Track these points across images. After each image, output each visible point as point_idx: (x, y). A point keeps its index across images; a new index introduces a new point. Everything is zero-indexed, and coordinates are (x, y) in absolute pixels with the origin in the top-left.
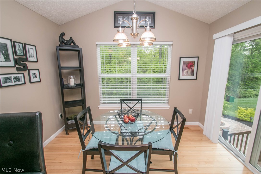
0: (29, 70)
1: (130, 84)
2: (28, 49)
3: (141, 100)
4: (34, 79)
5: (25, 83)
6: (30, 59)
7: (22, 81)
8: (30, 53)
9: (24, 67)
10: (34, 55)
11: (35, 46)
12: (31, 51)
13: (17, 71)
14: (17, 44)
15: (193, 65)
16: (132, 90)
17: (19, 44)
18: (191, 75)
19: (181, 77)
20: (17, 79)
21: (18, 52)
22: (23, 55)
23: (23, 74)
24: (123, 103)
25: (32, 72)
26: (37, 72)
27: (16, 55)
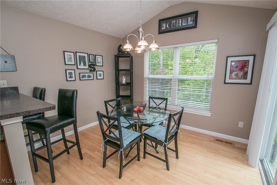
0: (97, 71)
1: (171, 86)
2: (97, 58)
3: (167, 99)
4: (100, 77)
5: (93, 79)
6: (97, 64)
7: (92, 78)
8: (98, 61)
9: (94, 69)
10: (101, 61)
11: (102, 56)
12: (99, 59)
13: (90, 71)
14: (90, 56)
15: (247, 66)
16: (172, 91)
17: (92, 55)
18: (242, 78)
19: (228, 80)
20: (89, 76)
21: (91, 60)
22: (94, 62)
23: (93, 73)
24: (151, 99)
25: (98, 73)
26: (102, 73)
27: (90, 62)
